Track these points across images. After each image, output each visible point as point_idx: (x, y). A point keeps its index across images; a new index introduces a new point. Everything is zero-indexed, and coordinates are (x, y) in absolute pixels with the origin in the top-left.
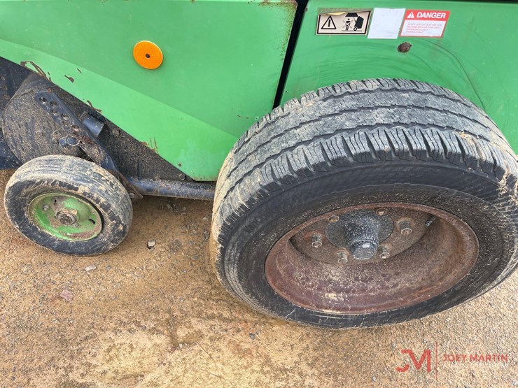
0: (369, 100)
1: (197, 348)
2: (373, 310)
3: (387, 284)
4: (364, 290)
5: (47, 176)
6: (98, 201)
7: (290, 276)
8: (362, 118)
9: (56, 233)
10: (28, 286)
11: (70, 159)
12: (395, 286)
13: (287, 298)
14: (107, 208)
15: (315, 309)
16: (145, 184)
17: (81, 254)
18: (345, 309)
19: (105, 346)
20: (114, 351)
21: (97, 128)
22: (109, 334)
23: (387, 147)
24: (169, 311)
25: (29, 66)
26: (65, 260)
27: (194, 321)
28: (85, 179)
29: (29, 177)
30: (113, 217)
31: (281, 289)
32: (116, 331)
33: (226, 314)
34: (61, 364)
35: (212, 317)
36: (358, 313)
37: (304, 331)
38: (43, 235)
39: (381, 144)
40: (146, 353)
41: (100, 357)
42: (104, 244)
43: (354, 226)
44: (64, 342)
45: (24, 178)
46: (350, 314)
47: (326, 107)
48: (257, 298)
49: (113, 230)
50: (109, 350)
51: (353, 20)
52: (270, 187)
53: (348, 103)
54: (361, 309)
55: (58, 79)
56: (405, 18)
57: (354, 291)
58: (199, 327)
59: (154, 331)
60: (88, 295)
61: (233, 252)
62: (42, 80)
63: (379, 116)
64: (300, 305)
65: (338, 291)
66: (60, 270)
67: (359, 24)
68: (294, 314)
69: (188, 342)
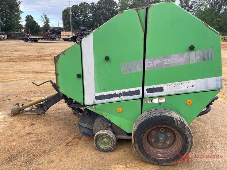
0: (153, 111)
1: (132, 168)
2: (169, 157)
3: (171, 151)
4: (167, 153)
5: (103, 132)
6: (111, 137)
7: (149, 149)
8: (152, 113)
9: (102, 147)
10: (97, 157)
11: (106, 130)
12: (173, 151)
13: (149, 154)
14: (112, 139)
15: (156, 158)
16: (118, 136)
17: (107, 152)
18: (163, 158)
19: (113, 167)
20: (115, 168)
21: (110, 125)
22: (114, 165)
23: (155, 116)
24: (125, 162)
25: (101, 114)
26: (103, 153)
27: (130, 164)
28: (109, 133)
29: (100, 133)
30: (113, 141)
31: (147, 151)
32: (115, 164)
33: (138, 163)
34: (105, 169)
35: (135, 163)
36: (166, 159)
37: (156, 166)
38: (100, 147)
39: (154, 115)
40: (121, 168)
41: (112, 168)
42: (111, 148)
43: (159, 136)
44: (105, 166)
45: (99, 133)
46: (165, 159)
47: (147, 113)
48: (143, 153)
49: (113, 145)
50: (114, 168)
51: (150, 101)
52: (140, 125)
53: (150, 112)
54: (167, 157)
55: (105, 116)
56: (158, 100)
57: (165, 154)
58: (132, 165)
59: (122, 165)
60: (109, 158)
61: (136, 140)
62: (103, 117)
63: (154, 113)
64: (153, 156)
65: (161, 154)
66: (103, 155)
67: (151, 101)
68: (152, 159)
69: (130, 167)
